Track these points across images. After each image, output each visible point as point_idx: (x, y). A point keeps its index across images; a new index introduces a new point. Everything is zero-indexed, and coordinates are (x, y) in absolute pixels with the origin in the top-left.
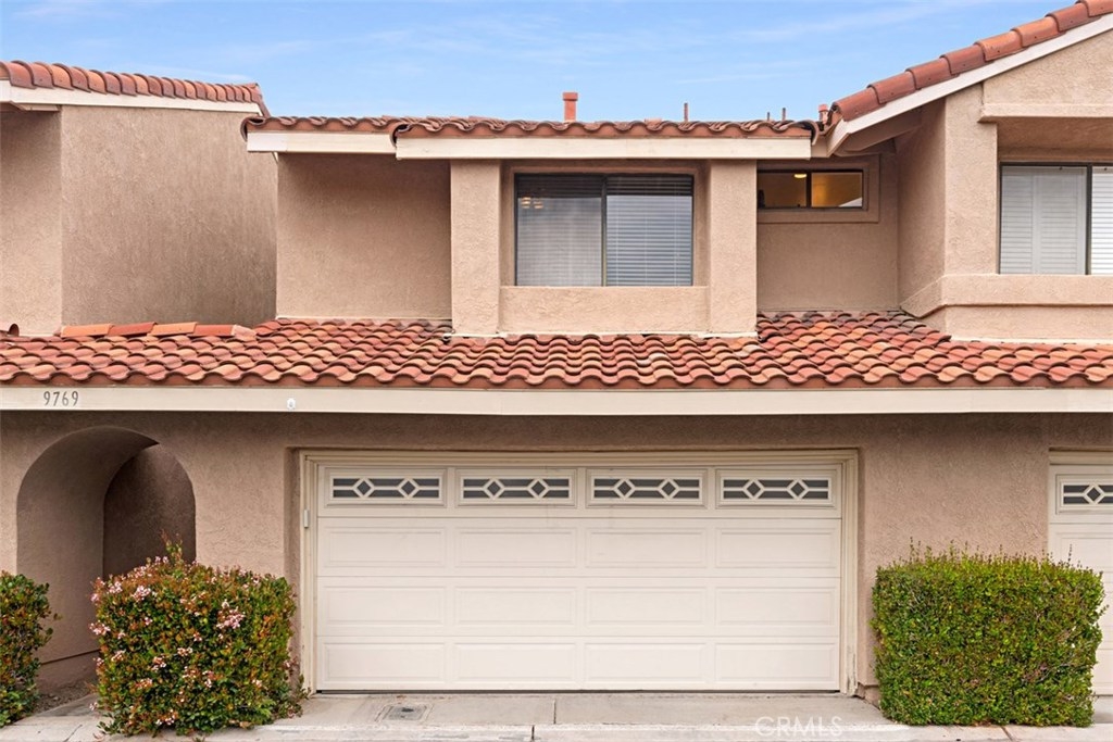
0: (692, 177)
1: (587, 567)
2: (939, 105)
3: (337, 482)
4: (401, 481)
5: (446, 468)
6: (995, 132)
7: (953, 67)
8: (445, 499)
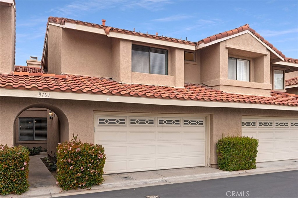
0: (168, 50)
1: (158, 141)
2: (219, 43)
3: (100, 120)
4: (116, 119)
5: (126, 116)
6: (228, 50)
7: (222, 37)
8: (126, 124)
